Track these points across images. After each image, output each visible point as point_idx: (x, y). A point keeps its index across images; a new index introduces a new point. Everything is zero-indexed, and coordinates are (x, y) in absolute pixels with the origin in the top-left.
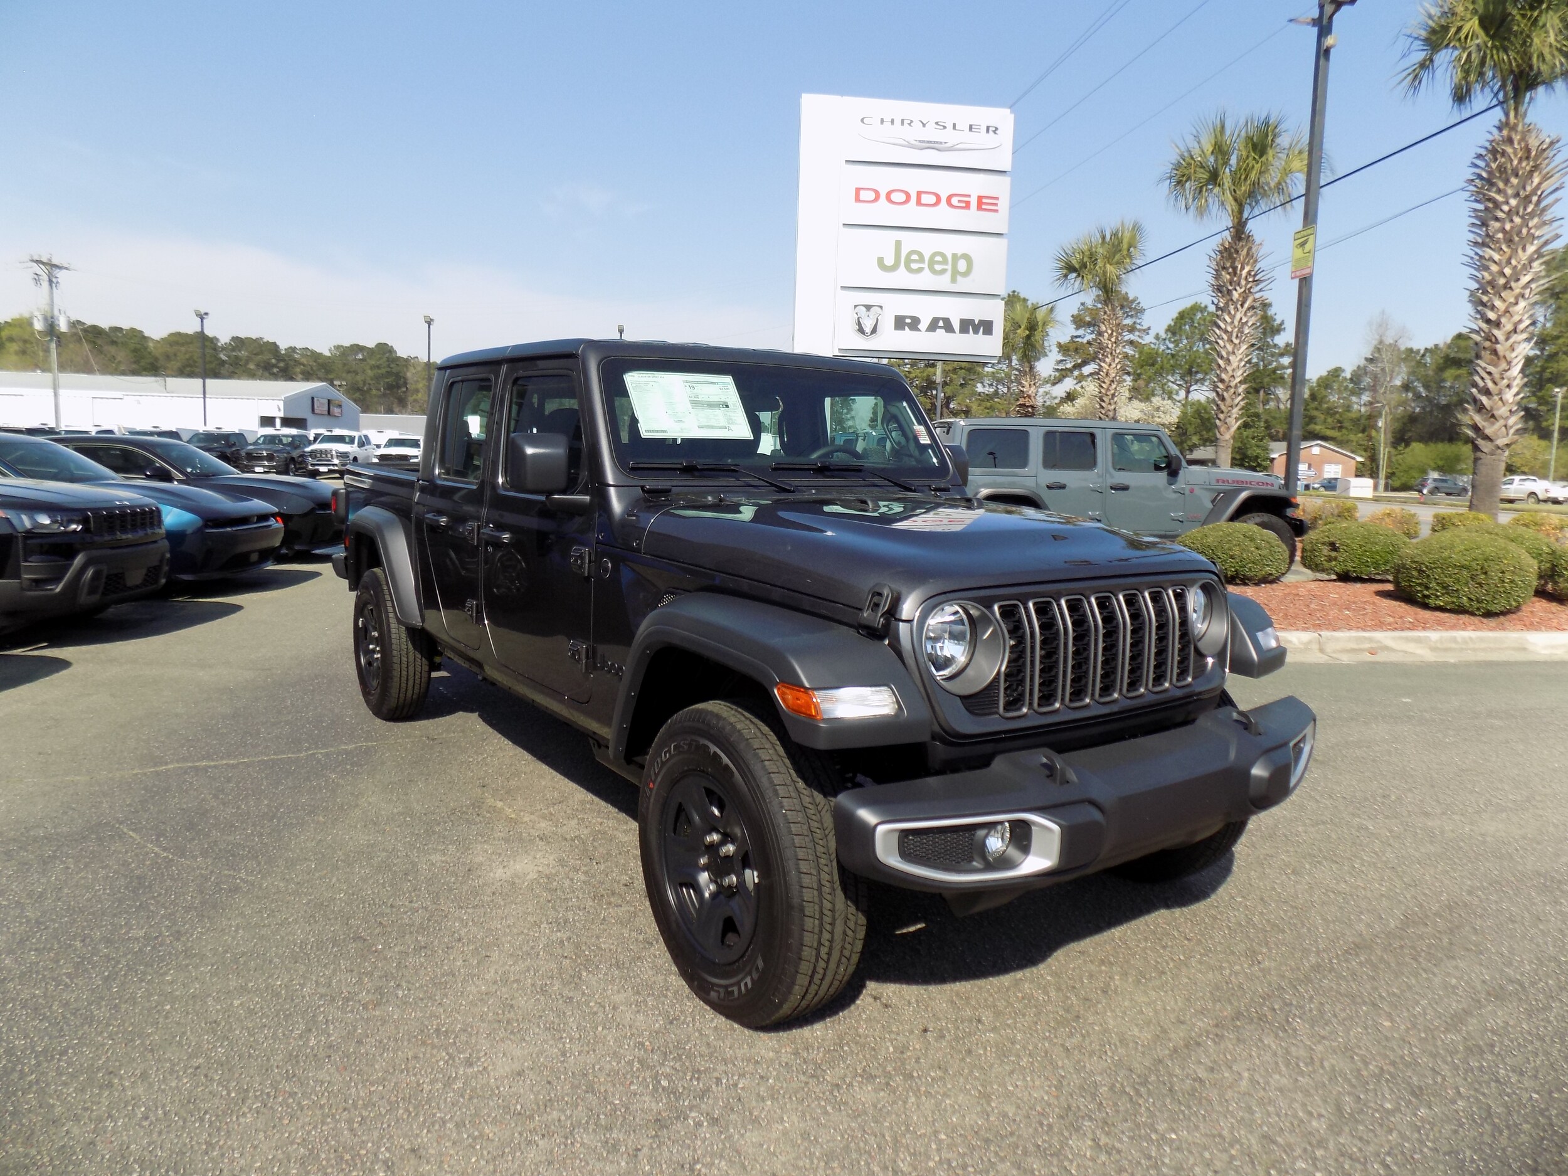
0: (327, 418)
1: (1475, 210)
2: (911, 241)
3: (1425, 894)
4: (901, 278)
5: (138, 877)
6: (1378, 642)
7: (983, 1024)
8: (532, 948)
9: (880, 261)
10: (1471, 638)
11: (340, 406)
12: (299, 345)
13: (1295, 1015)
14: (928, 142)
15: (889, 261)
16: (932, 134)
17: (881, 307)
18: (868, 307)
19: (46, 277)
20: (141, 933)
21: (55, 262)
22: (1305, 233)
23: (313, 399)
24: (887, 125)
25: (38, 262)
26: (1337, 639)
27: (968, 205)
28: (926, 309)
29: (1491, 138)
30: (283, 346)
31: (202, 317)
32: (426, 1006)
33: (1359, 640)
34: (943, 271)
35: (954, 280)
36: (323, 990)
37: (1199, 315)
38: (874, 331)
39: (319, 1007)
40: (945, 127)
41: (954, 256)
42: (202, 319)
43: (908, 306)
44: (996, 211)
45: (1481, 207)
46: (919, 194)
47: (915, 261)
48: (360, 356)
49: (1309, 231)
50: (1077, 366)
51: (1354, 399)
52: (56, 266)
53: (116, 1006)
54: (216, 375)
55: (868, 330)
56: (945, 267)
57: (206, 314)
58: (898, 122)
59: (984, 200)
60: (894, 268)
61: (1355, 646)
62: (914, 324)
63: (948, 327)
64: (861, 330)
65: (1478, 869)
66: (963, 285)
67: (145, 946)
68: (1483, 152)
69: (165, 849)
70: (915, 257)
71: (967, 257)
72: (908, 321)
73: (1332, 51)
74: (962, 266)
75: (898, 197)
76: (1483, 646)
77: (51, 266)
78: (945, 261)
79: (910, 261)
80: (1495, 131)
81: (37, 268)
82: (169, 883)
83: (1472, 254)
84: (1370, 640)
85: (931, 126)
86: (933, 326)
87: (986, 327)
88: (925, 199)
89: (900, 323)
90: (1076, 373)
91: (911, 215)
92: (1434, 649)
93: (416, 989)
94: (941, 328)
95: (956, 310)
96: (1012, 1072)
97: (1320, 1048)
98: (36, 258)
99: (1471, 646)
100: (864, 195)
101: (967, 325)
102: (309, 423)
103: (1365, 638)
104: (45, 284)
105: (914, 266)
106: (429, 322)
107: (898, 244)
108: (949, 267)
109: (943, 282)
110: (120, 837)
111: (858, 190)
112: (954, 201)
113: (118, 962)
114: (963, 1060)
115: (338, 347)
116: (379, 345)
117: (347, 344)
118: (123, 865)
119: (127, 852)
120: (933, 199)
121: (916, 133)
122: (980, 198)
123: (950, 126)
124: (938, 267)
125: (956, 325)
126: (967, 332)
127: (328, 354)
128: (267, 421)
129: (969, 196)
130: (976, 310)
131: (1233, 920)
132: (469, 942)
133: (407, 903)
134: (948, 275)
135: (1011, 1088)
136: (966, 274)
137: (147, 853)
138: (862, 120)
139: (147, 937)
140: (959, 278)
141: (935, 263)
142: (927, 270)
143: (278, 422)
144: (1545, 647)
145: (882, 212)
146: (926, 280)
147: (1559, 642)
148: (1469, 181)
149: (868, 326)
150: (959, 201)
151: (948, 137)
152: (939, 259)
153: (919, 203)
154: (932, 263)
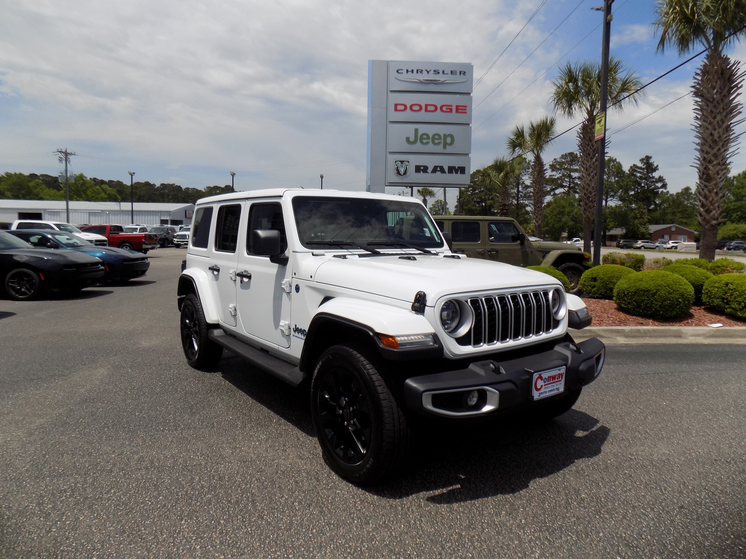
4: (418, 147)
9: (408, 139)
14: (431, 80)
15: (412, 139)
16: (432, 76)
17: (408, 162)
18: (402, 162)
19: (64, 159)
21: (68, 151)
22: (600, 116)
23: (186, 211)
24: (410, 73)
25: (60, 152)
27: (451, 111)
28: (431, 162)
34: (440, 143)
35: (445, 147)
38: (405, 173)
40: (439, 73)
43: (422, 160)
44: (466, 113)
46: (426, 106)
47: (425, 139)
49: (603, 115)
52: (69, 154)
55: (402, 173)
56: (439, 141)
57: (134, 173)
58: (415, 71)
59: (459, 108)
60: (415, 142)
62: (425, 169)
63: (442, 170)
64: (398, 173)
66: (449, 149)
68: (699, 72)
70: (425, 137)
71: (452, 136)
72: (422, 168)
73: (612, 22)
74: (449, 140)
77: (66, 154)
78: (440, 138)
79: (423, 138)
81: (60, 155)
83: (696, 124)
85: (432, 73)
86: (435, 170)
87: (462, 170)
88: (429, 108)
89: (418, 169)
91: (423, 116)
94: (438, 171)
95: (446, 162)
98: (60, 150)
99: (649, 334)
100: (399, 108)
101: (451, 170)
104: (64, 162)
105: (425, 141)
107: (416, 131)
108: (442, 141)
109: (439, 149)
111: (396, 105)
112: (444, 109)
120: (433, 108)
121: (424, 77)
122: (457, 107)
123: (441, 72)
124: (436, 141)
125: (446, 170)
126: (452, 173)
128: (164, 222)
129: (451, 106)
130: (456, 162)
134: (442, 145)
136: (452, 143)
138: (397, 71)
140: (448, 147)
141: (435, 138)
142: (431, 143)
143: (169, 222)
144: (693, 336)
145: (408, 115)
146: (431, 147)
147: (701, 332)
148: (693, 87)
149: (402, 170)
150: (446, 109)
151: (440, 78)
152: (437, 137)
153: (426, 110)
154: (433, 139)
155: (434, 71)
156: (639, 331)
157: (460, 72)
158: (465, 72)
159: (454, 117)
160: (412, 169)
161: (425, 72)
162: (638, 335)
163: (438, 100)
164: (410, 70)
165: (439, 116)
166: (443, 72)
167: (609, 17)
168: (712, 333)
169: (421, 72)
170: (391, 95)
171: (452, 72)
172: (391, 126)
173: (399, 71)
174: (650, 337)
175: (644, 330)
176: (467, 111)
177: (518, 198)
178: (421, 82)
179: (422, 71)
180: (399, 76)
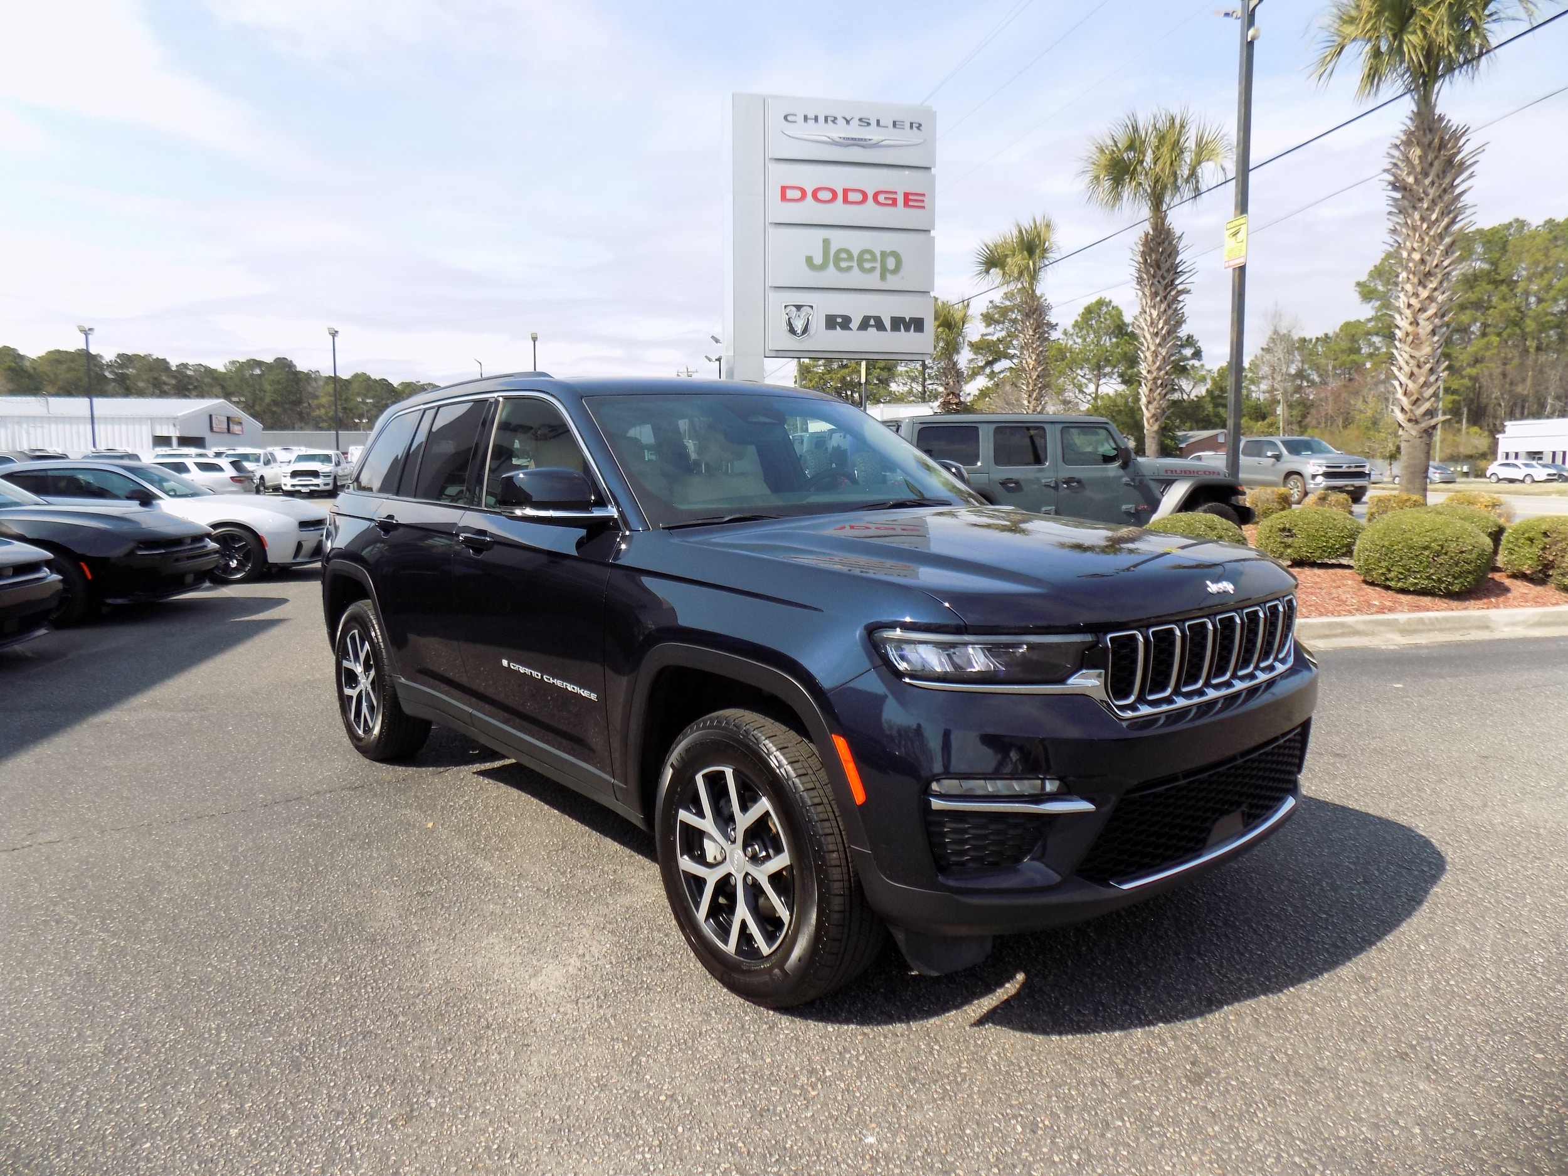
0: (226, 436)
1: (1395, 200)
2: (839, 240)
3: (1508, 898)
4: (831, 277)
5: (87, 973)
6: (1350, 626)
7: (1108, 1087)
8: (575, 1030)
9: (809, 260)
10: (1437, 619)
11: (240, 423)
12: (191, 361)
13: (1437, 1051)
14: (855, 139)
15: (818, 260)
16: (855, 131)
17: (811, 307)
18: (799, 307)
20: (100, 1047)
22: (1237, 223)
23: (211, 416)
24: (811, 123)
26: (1311, 626)
28: (856, 307)
29: (1405, 128)
30: (174, 363)
31: (87, 332)
32: (467, 1117)
33: (1331, 625)
34: (873, 269)
35: (883, 277)
36: (337, 1106)
37: (1104, 309)
38: (805, 330)
39: (338, 1128)
40: (869, 124)
41: (883, 254)
42: (86, 335)
43: (839, 305)
44: (923, 207)
45: (1398, 195)
46: (846, 192)
47: (844, 260)
48: (258, 372)
49: (1242, 221)
50: (989, 363)
51: (1253, 388)
53: (81, 1149)
54: (103, 394)
55: (799, 330)
56: (873, 265)
57: (91, 329)
58: (821, 119)
59: (910, 197)
60: (823, 266)
61: (1328, 632)
62: (846, 323)
63: (880, 325)
64: (792, 331)
65: (1547, 866)
66: (892, 282)
67: (106, 1063)
68: (1398, 142)
69: (114, 934)
70: (843, 255)
71: (895, 255)
72: (839, 320)
73: (1256, 43)
74: (891, 263)
75: (825, 195)
76: (1449, 625)
78: (874, 259)
79: (838, 259)
80: (1409, 122)
82: (125, 978)
83: (1391, 241)
84: (1342, 625)
85: (855, 123)
86: (864, 325)
87: (918, 324)
88: (852, 197)
89: (831, 322)
90: (988, 370)
91: (838, 212)
92: (1403, 632)
93: (451, 1094)
94: (872, 326)
95: (888, 308)
96: (1162, 1146)
97: (1480, 1091)
99: (1438, 626)
100: (790, 194)
101: (898, 323)
102: (207, 442)
103: (1336, 623)
105: (843, 265)
106: (334, 334)
107: (826, 243)
108: (878, 265)
109: (873, 280)
110: (57, 922)
111: (784, 189)
112: (881, 198)
113: (75, 1089)
114: (1103, 1135)
115: (233, 363)
116: (278, 360)
117: (243, 359)
118: (65, 958)
119: (68, 941)
120: (859, 197)
121: (838, 132)
122: (906, 195)
123: (873, 123)
124: (867, 265)
125: (888, 324)
126: (899, 330)
127: (222, 369)
128: (161, 441)
129: (895, 193)
130: (907, 308)
131: (1327, 940)
132: (501, 1028)
133: (416, 983)
134: (878, 272)
135: (1167, 1168)
136: (896, 270)
137: (93, 941)
138: (786, 118)
139: (108, 1051)
140: (888, 276)
141: (863, 259)
142: (856, 269)
143: (175, 442)
144: (1507, 625)
145: (808, 210)
146: (856, 278)
147: (1519, 618)
148: (1386, 171)
149: (799, 326)
150: (886, 198)
151: (872, 134)
152: (867, 256)
153: (846, 200)
154: (861, 261)
155: (860, 120)
156: (1421, 621)
157: (911, 124)
158: (920, 125)
159: (900, 215)
160: (818, 323)
161: (842, 122)
162: (1421, 627)
163: (870, 180)
164: (811, 115)
165: (870, 213)
166: (878, 122)
167: (1251, 33)
168: (1536, 619)
169: (835, 120)
170: (772, 167)
171: (895, 124)
172: (772, 231)
173: (789, 118)
174: (1441, 630)
175: (1430, 619)
176: (926, 204)
177: (925, 380)
178: (835, 143)
179: (835, 118)
180: (790, 129)
